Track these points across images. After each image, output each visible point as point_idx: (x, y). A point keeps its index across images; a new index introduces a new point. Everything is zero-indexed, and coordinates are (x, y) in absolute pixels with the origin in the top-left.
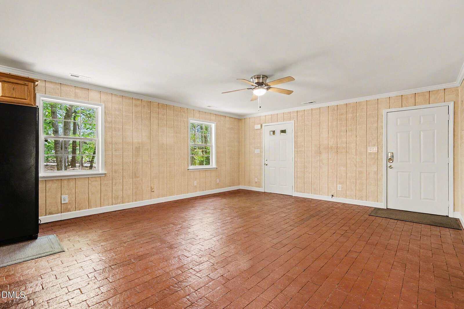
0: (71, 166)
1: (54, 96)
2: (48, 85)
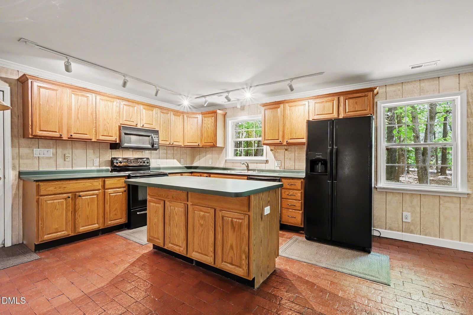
0: (440, 174)
1: (395, 99)
2: (388, 89)
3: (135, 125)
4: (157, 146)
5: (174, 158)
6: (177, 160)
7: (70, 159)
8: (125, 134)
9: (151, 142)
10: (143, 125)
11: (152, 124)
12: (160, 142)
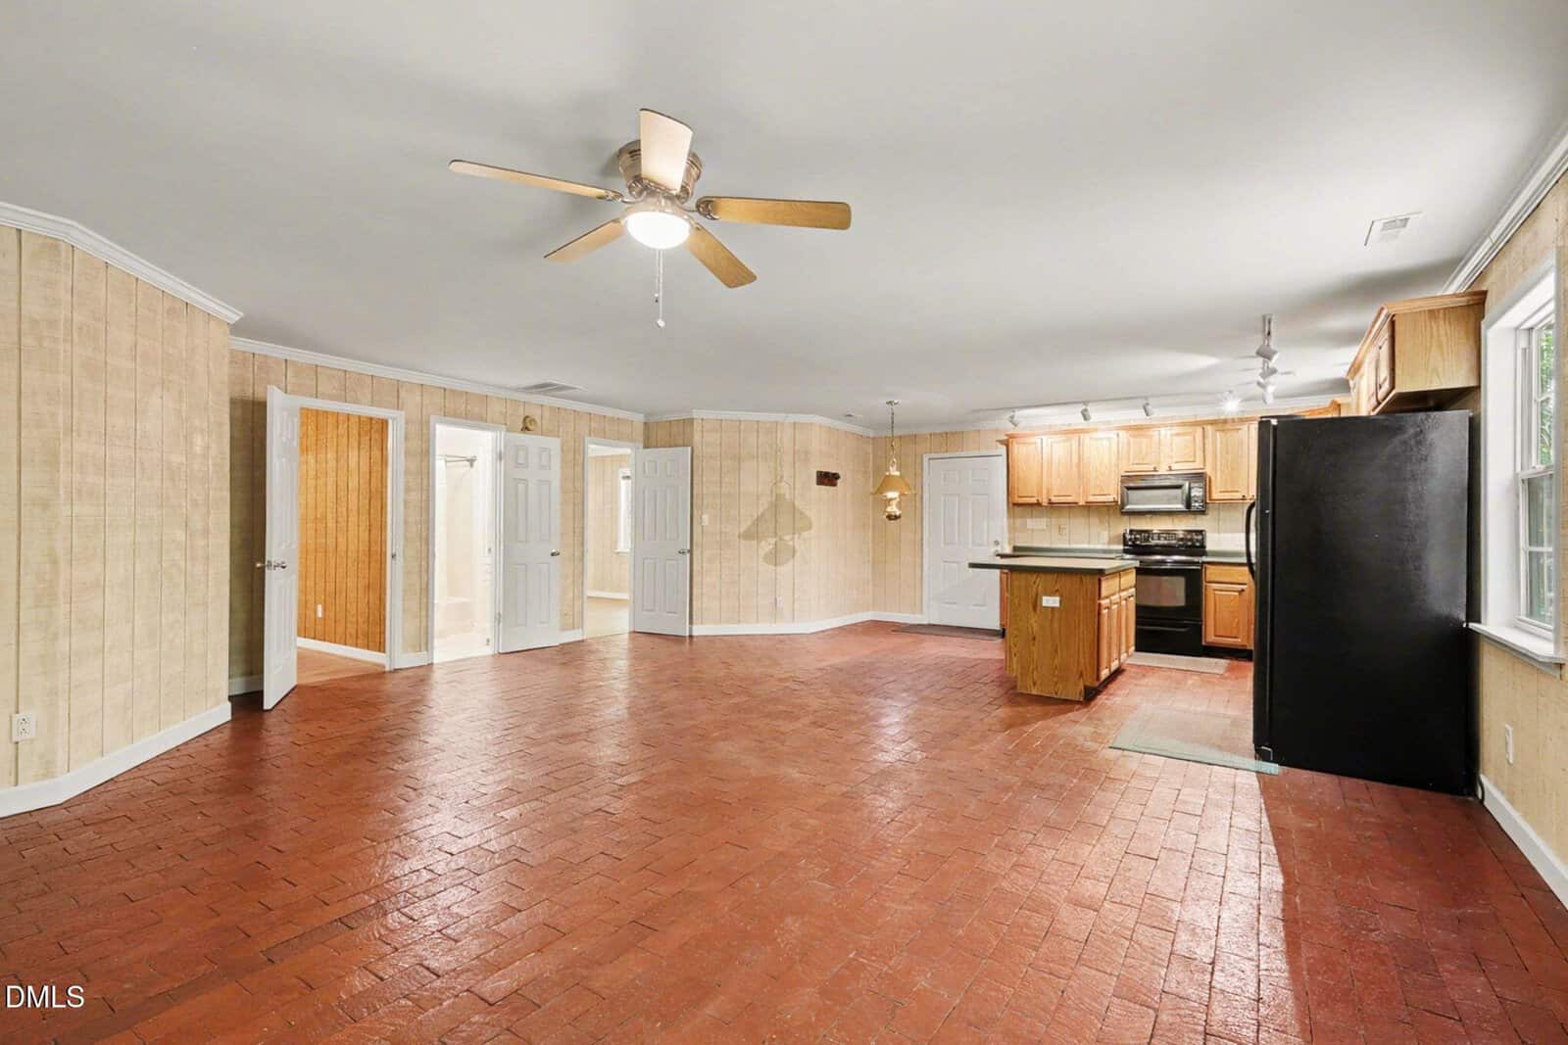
3: (1153, 469)
4: (1200, 506)
7: (1067, 531)
8: (1129, 488)
9: (1184, 498)
10: (1170, 467)
11: (1194, 461)
12: (1215, 496)
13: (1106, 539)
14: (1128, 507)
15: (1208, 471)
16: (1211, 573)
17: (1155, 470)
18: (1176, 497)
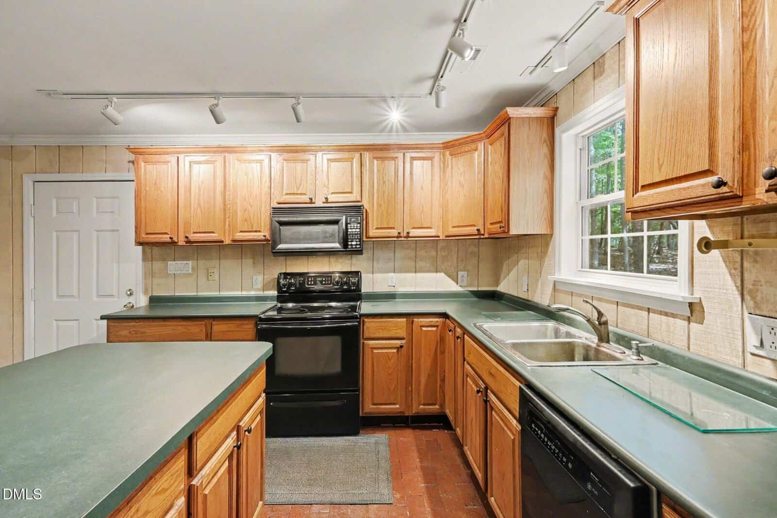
3: (308, 201)
4: (356, 245)
5: (437, 269)
6: (445, 274)
7: (216, 277)
8: (282, 224)
9: (341, 235)
10: (326, 199)
11: (351, 193)
12: (372, 232)
13: (260, 286)
14: (281, 246)
15: (366, 204)
16: (370, 327)
17: (311, 203)
18: (332, 235)
